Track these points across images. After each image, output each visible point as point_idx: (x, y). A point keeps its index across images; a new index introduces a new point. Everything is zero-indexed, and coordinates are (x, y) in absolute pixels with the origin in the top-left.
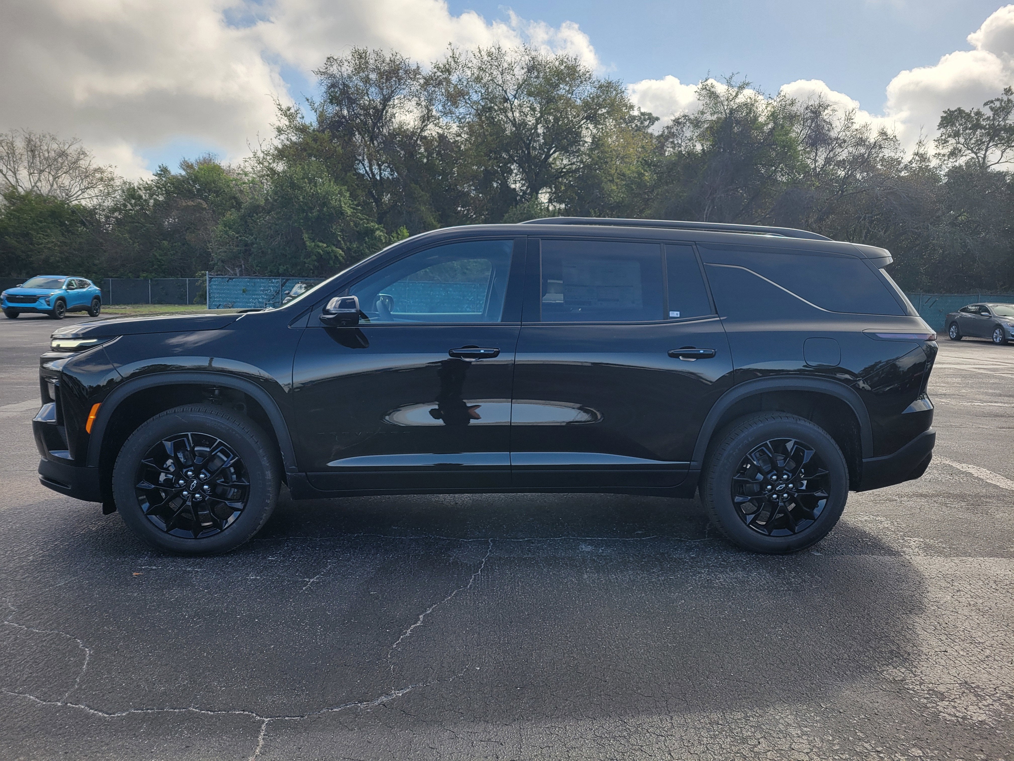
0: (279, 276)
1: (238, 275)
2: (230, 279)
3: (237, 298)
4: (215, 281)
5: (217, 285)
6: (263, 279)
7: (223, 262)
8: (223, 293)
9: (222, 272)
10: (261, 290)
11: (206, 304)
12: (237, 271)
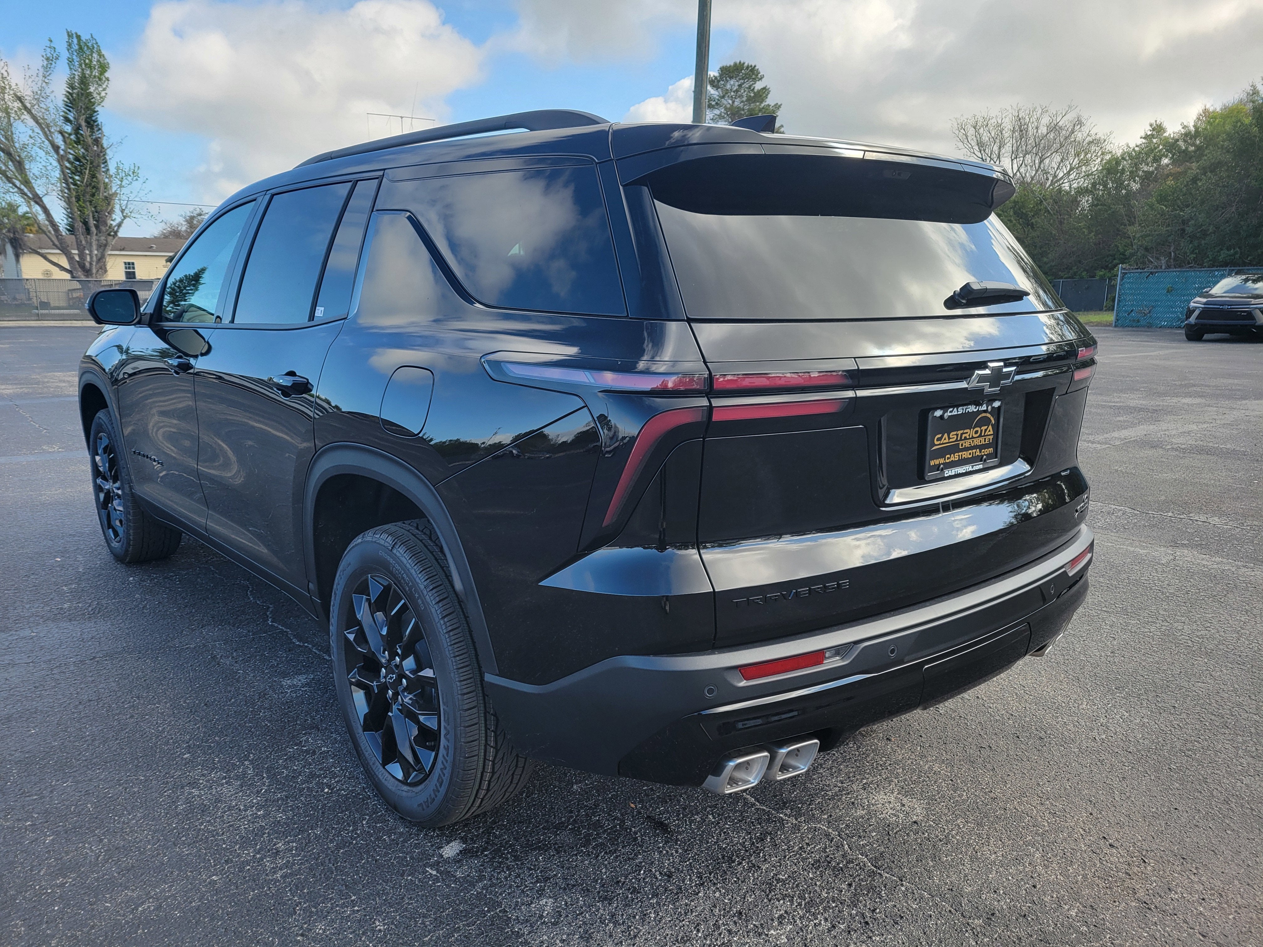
0: (1226, 266)
1: (1163, 267)
2: (1152, 273)
3: (1158, 301)
4: (1129, 278)
5: (1132, 283)
6: (1199, 271)
7: (1146, 249)
8: (1138, 294)
9: (1142, 264)
10: (1195, 288)
11: (1113, 310)
12: (1163, 261)
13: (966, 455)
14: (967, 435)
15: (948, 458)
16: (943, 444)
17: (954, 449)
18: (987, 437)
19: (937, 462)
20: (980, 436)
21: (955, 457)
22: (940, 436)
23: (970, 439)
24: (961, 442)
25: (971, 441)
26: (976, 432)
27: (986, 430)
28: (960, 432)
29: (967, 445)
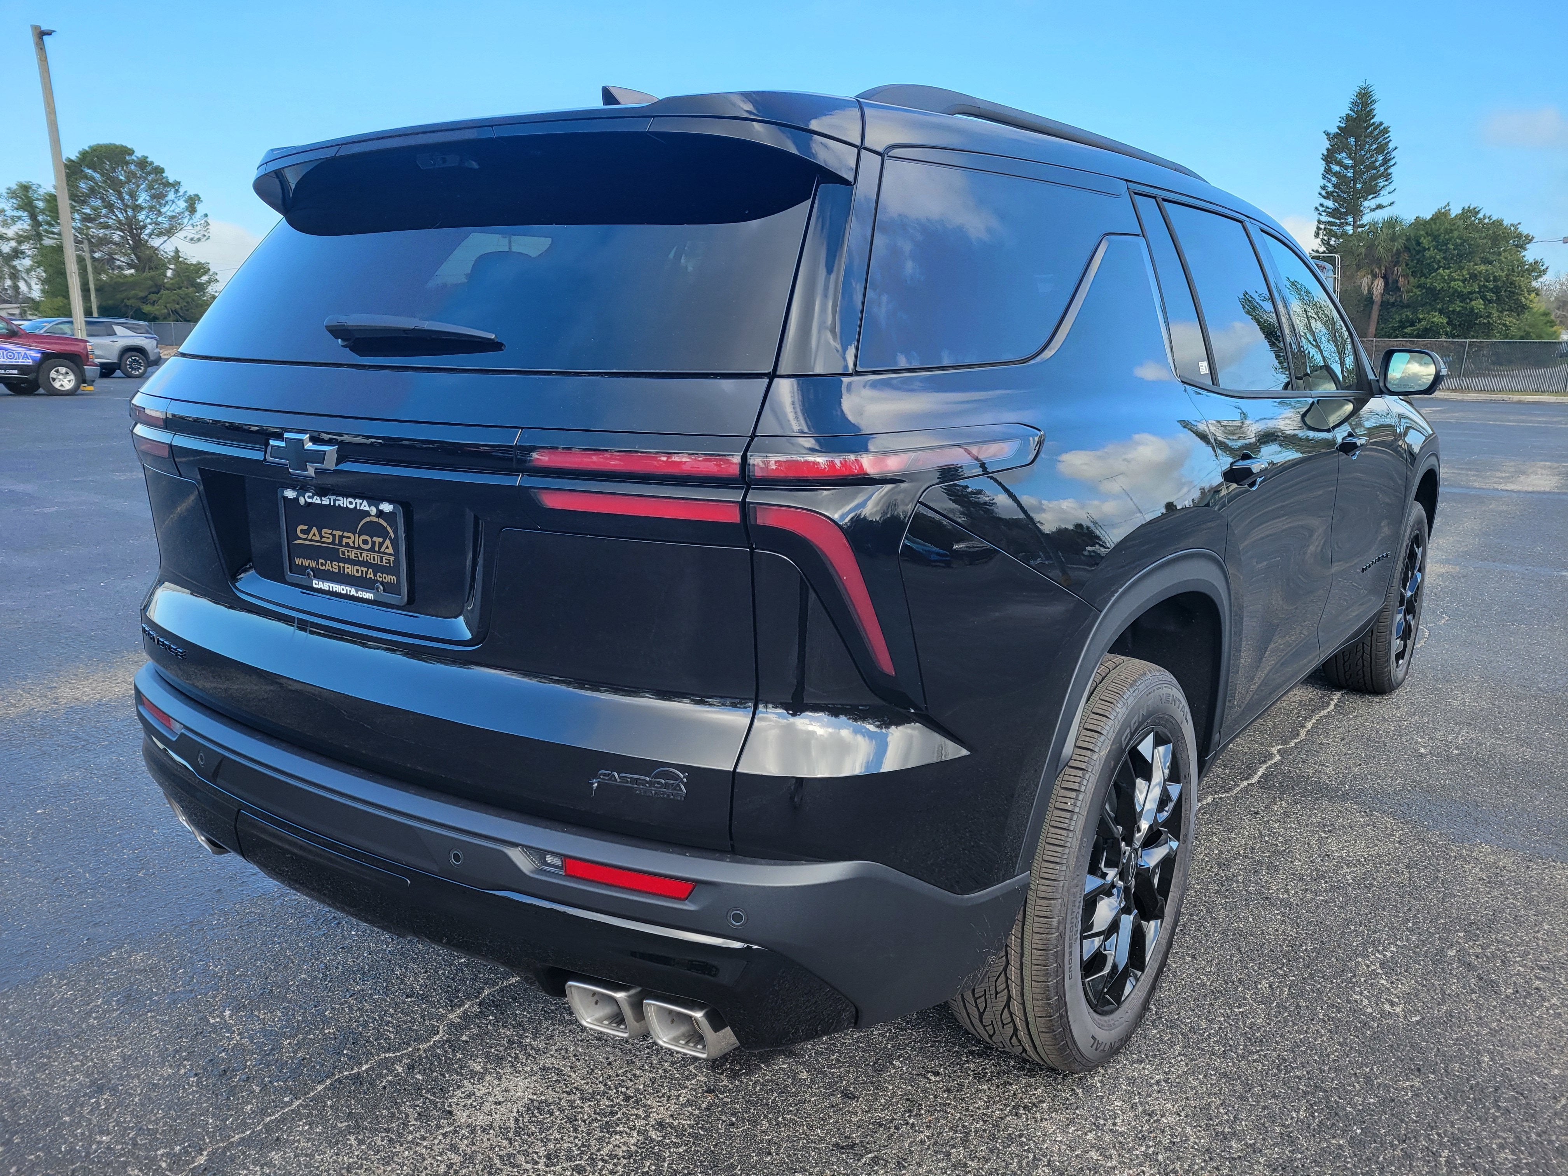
13: (350, 570)
14: (350, 541)
15: (322, 564)
16: (311, 540)
17: (331, 554)
18: (385, 557)
19: (306, 563)
20: (372, 549)
21: (334, 567)
22: (305, 527)
23: (354, 548)
24: (341, 549)
25: (358, 552)
26: (365, 542)
27: (381, 544)
28: (338, 533)
29: (352, 556)
